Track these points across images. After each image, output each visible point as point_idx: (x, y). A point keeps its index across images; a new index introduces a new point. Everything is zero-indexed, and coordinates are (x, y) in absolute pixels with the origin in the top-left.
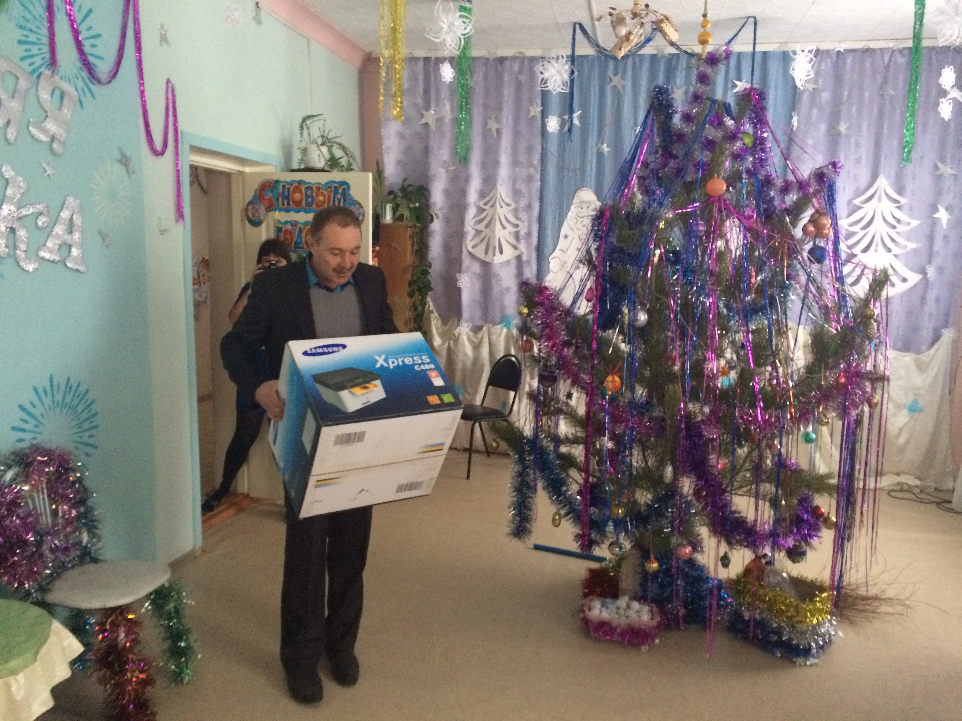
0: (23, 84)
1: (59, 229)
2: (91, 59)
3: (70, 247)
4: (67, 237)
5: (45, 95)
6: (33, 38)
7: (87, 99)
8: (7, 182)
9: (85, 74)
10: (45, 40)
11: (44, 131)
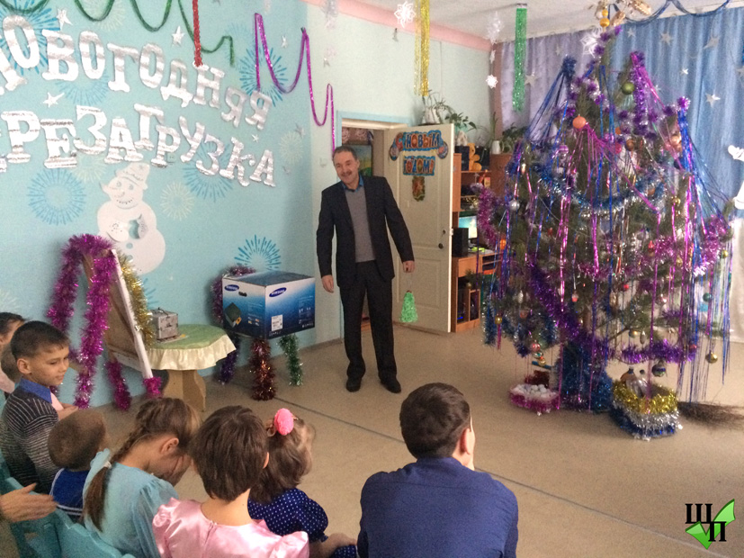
0: (243, 99)
1: (261, 166)
2: (280, 81)
3: (266, 174)
4: (265, 170)
5: (253, 102)
6: (248, 76)
7: (278, 102)
8: (234, 145)
9: (277, 90)
10: (255, 77)
11: (253, 120)
